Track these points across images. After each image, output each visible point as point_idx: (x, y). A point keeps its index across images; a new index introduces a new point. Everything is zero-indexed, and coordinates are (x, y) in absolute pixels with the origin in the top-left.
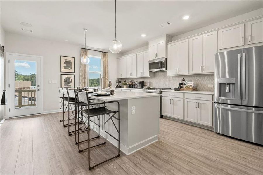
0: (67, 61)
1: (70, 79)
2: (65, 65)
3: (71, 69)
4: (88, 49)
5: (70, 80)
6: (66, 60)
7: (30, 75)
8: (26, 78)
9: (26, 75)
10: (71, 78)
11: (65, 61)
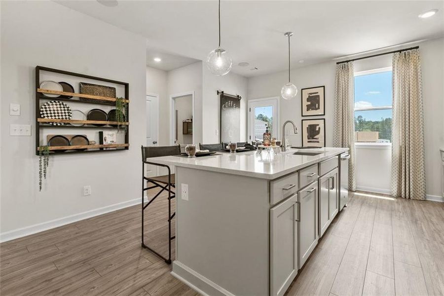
0: (312, 95)
1: (318, 127)
2: (309, 103)
3: (319, 108)
4: (353, 60)
5: (317, 129)
6: (309, 94)
7: (381, 120)
8: (375, 126)
9: (377, 121)
10: (318, 125)
11: (309, 96)
